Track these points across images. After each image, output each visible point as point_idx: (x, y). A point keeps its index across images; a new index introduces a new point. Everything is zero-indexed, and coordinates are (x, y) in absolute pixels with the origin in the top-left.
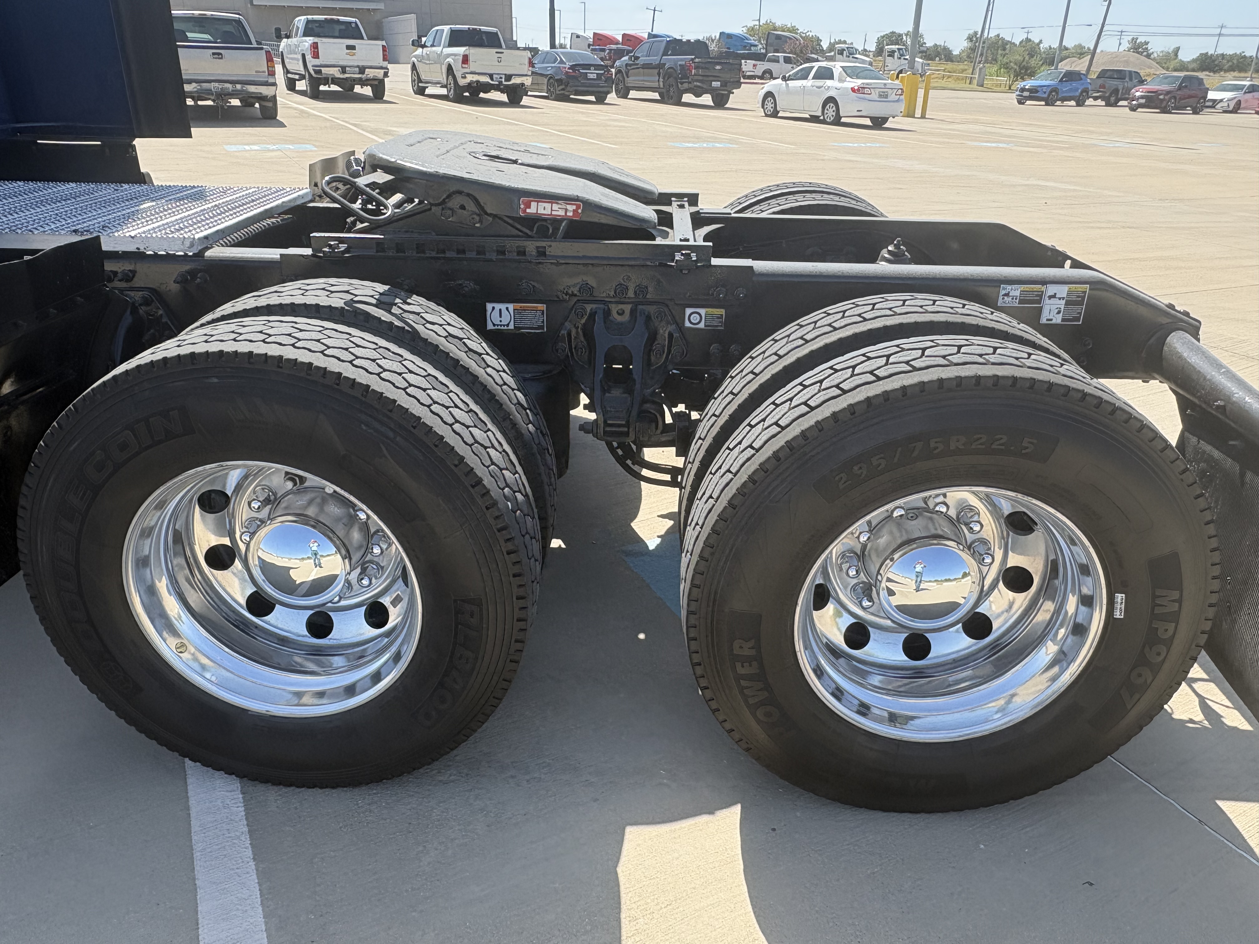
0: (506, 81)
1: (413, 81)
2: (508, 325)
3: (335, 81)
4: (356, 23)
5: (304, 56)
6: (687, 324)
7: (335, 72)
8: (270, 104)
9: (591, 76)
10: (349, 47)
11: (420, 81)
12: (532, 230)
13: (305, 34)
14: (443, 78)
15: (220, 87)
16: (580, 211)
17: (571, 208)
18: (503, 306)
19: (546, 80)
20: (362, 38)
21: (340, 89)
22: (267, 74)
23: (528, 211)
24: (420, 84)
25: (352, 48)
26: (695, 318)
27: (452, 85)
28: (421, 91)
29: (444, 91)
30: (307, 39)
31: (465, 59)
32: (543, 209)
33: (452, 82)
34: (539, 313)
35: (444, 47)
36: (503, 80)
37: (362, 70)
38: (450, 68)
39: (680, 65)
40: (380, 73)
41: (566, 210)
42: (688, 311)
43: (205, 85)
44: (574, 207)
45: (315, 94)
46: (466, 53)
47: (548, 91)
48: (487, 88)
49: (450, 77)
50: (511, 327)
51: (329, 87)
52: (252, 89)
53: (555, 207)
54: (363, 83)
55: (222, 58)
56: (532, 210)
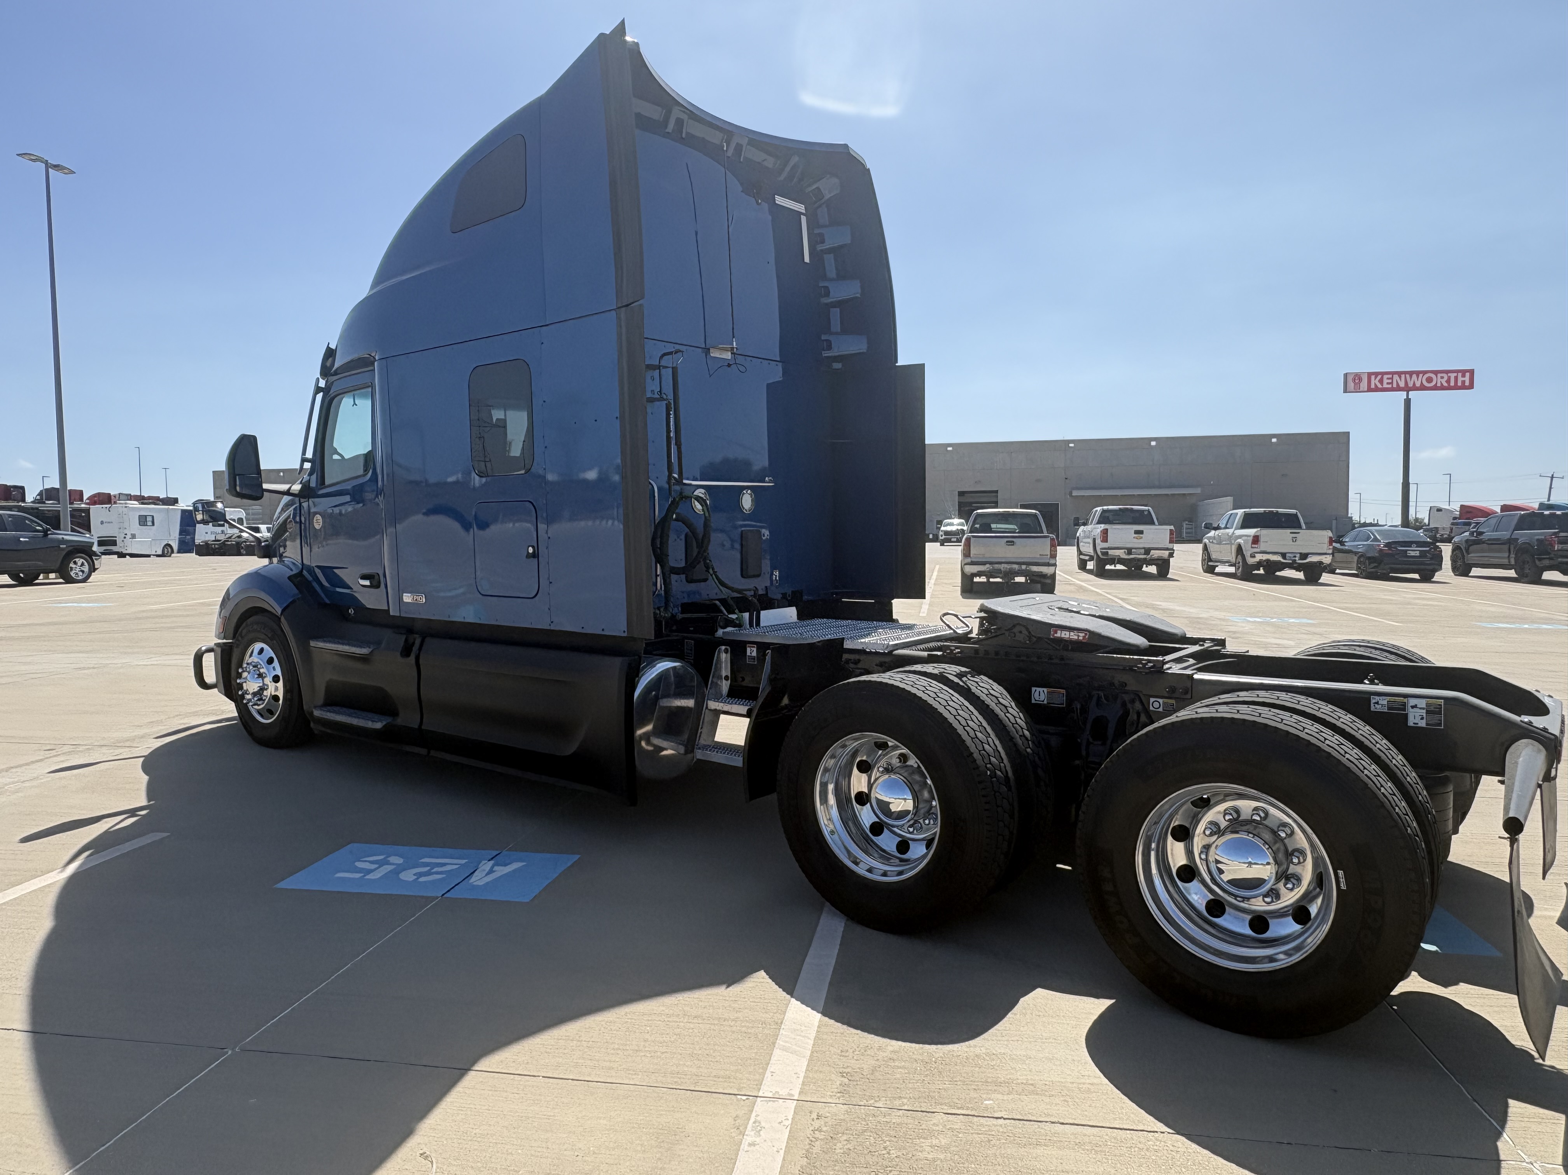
0: (1301, 559)
1: (1203, 560)
2: (1043, 701)
3: (1121, 561)
4: (1148, 511)
5: (1094, 540)
6: (1151, 708)
7: (1121, 554)
8: (1048, 581)
9: (1412, 554)
10: (1138, 532)
11: (1210, 560)
12: (1059, 646)
13: (1099, 522)
14: (1232, 557)
15: (1008, 567)
16: (1087, 637)
17: (1082, 635)
18: (1041, 690)
19: (1356, 558)
20: (1153, 523)
21: (1126, 568)
22: (1049, 556)
23: (1055, 635)
24: (1209, 563)
25: (1141, 532)
26: (1156, 705)
27: (1241, 564)
28: (1210, 569)
29: (1232, 570)
30: (1099, 526)
31: (1256, 540)
32: (1065, 635)
33: (1241, 561)
34: (1061, 695)
35: (1235, 529)
36: (1297, 559)
37: (1147, 551)
38: (1239, 549)
39: (1538, 540)
40: (1165, 554)
41: (1078, 636)
42: (1152, 700)
43: (996, 566)
44: (1083, 634)
45: (1101, 573)
46: (1257, 534)
47: (1358, 568)
48: (1282, 566)
49: (1239, 557)
50: (1045, 702)
51: (1115, 566)
52: (1035, 569)
53: (1072, 634)
54: (1149, 562)
55: (1013, 545)
56: (1058, 635)
